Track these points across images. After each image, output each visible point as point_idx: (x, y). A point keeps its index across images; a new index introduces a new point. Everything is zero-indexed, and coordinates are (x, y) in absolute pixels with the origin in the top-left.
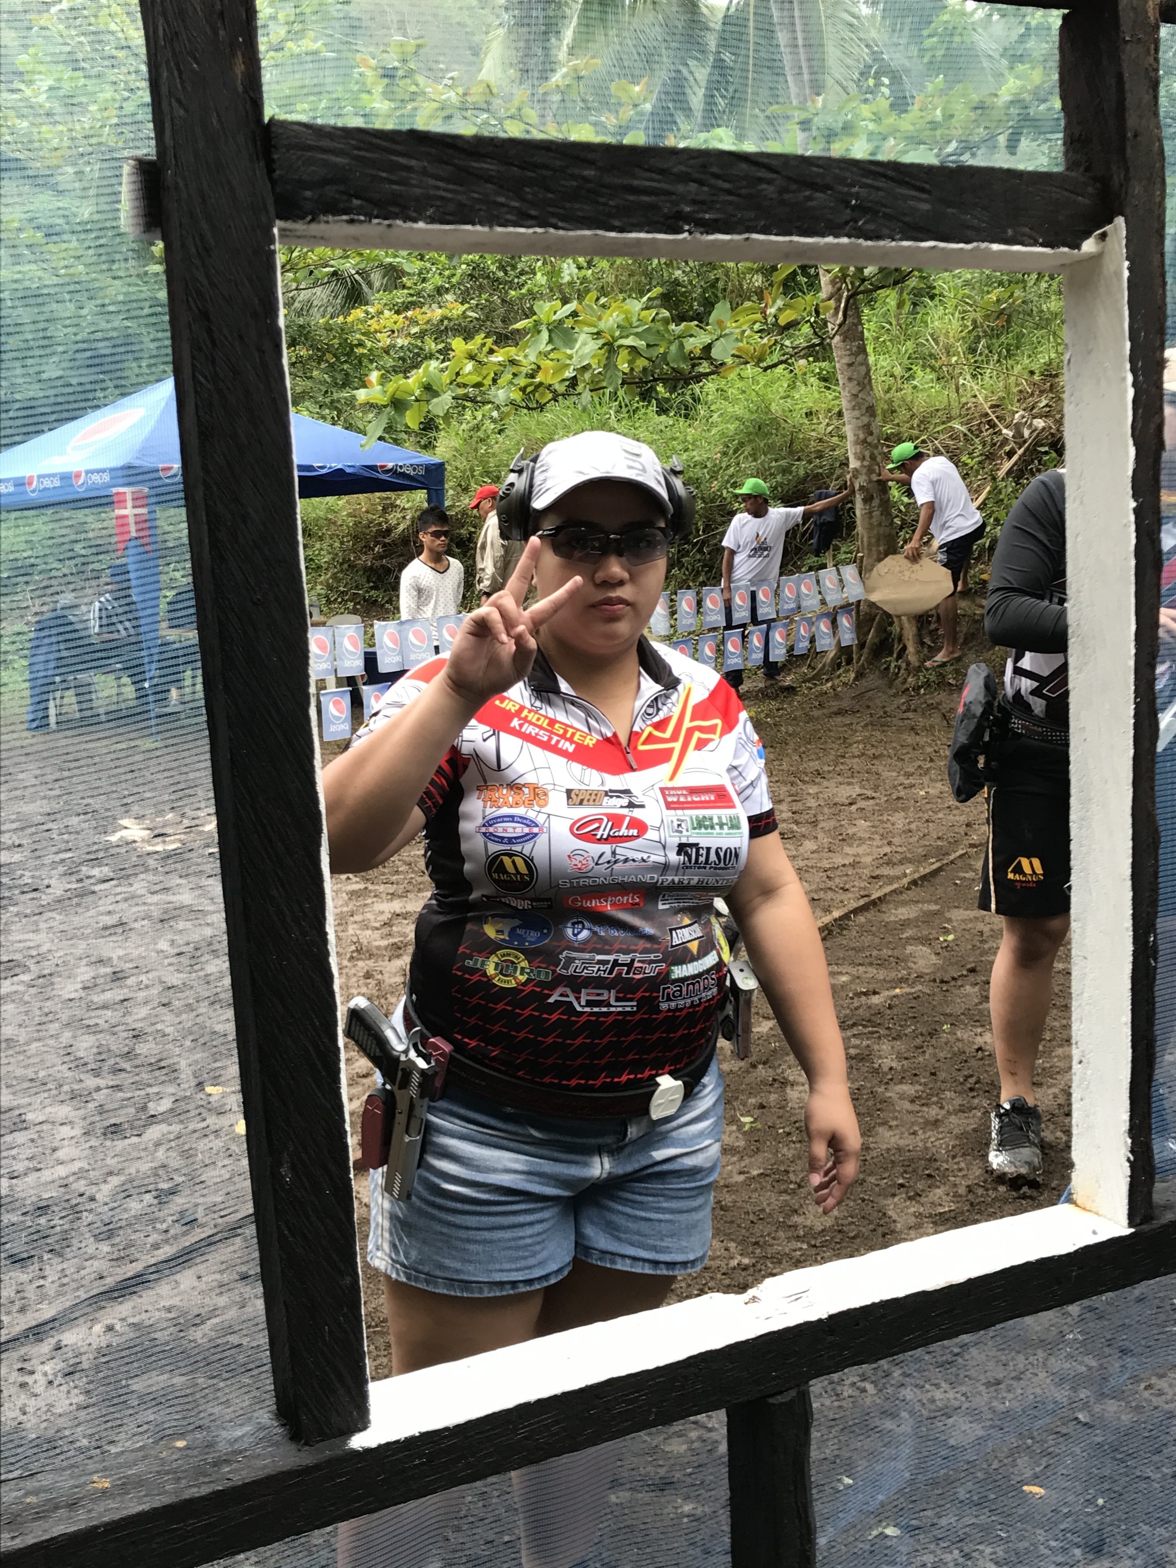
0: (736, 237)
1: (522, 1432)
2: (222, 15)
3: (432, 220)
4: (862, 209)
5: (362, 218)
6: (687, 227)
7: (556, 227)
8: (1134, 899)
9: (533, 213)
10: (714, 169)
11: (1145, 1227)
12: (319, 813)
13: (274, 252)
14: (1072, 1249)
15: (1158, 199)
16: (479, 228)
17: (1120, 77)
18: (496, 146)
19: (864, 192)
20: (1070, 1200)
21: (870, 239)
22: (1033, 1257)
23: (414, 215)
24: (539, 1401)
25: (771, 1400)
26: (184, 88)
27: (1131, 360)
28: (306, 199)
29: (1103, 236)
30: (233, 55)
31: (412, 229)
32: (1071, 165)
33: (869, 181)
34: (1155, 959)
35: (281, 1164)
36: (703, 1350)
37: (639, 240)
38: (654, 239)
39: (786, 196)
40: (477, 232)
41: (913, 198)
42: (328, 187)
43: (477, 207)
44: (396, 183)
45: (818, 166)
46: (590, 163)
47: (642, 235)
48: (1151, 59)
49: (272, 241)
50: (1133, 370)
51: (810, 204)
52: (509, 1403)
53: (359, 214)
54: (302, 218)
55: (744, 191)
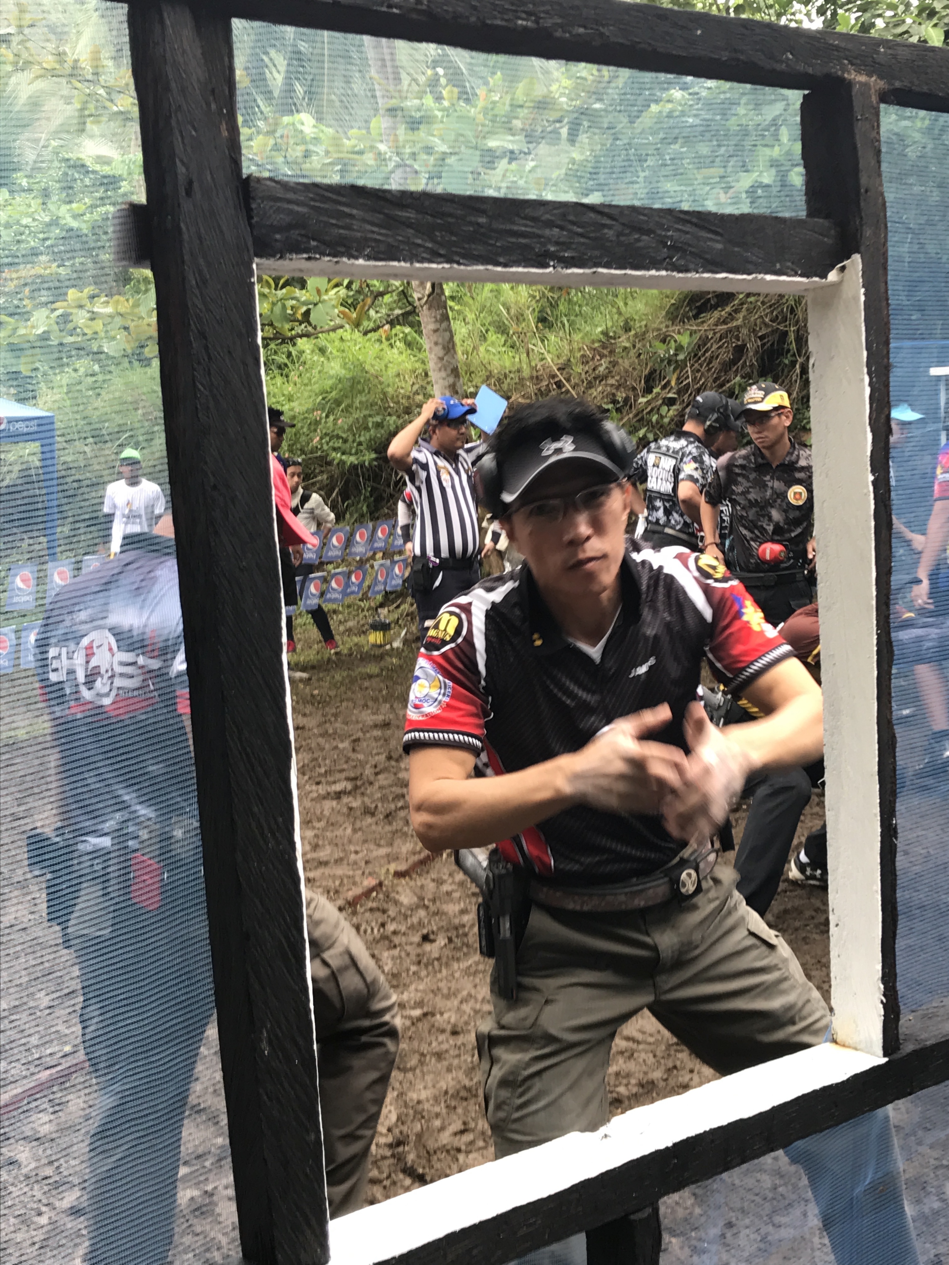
0: (587, 271)
1: (450, 1257)
3: (369, 258)
4: (674, 248)
5: (317, 256)
6: (552, 263)
7: (459, 263)
8: (881, 791)
9: (442, 252)
10: (571, 218)
11: (897, 1056)
12: (290, 742)
13: (254, 284)
15: (883, 240)
16: (402, 264)
17: (854, 147)
18: (414, 198)
19: (676, 235)
21: (682, 272)
23: (356, 253)
25: (632, 1217)
26: (185, 150)
27: (868, 365)
28: (276, 240)
29: (843, 269)
31: (353, 264)
32: (812, 213)
33: (679, 227)
34: (896, 838)
35: (261, 1040)
37: (520, 273)
38: (528, 273)
39: (622, 238)
41: (711, 240)
42: (292, 231)
43: (401, 247)
44: (344, 228)
45: (644, 215)
47: (520, 269)
48: (875, 132)
49: (252, 275)
50: (869, 373)
51: (639, 244)
52: (440, 1233)
53: (315, 253)
54: (273, 256)
55: (592, 235)
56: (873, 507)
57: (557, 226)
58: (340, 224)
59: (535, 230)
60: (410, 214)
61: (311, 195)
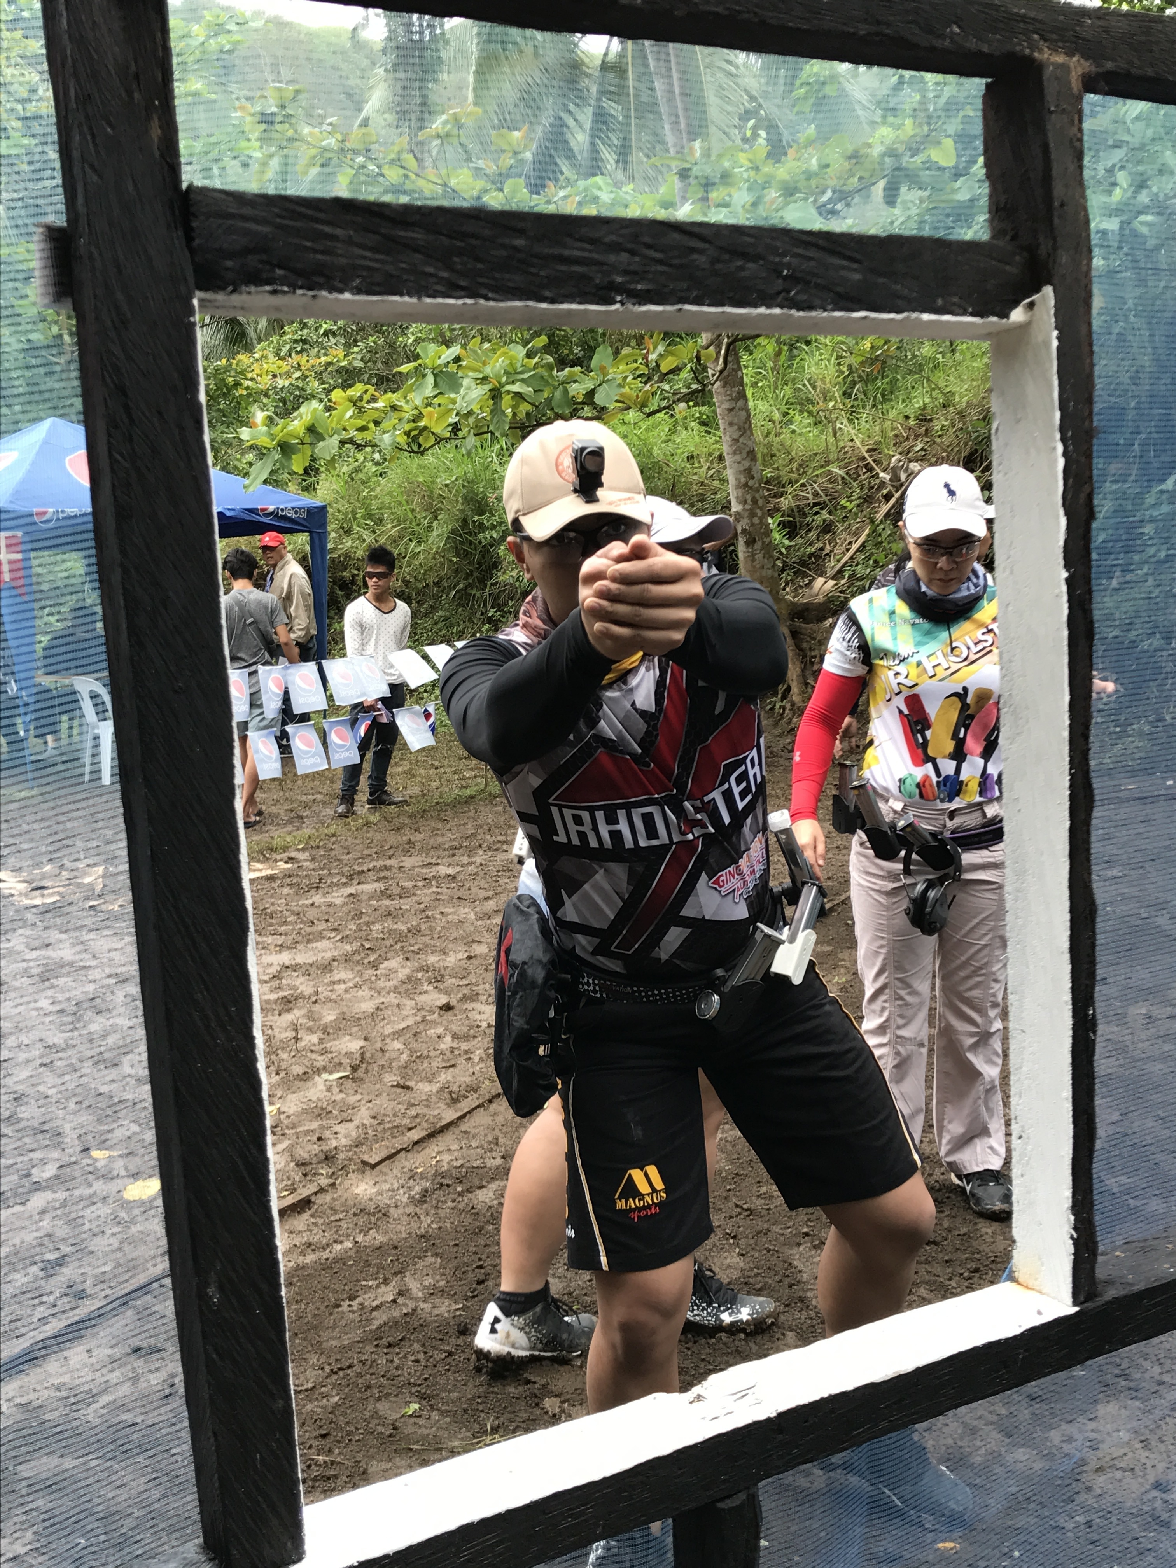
0: (669, 308)
1: (465, 1556)
2: (137, 76)
3: (358, 291)
4: (793, 279)
5: (286, 289)
6: (619, 298)
7: (487, 298)
8: (1074, 972)
9: (463, 283)
10: (647, 240)
11: (1089, 1305)
12: (245, 910)
13: (194, 324)
14: (1018, 1331)
15: (1084, 269)
16: (406, 299)
17: (1046, 149)
18: (423, 215)
19: (795, 261)
20: (1012, 1278)
21: (803, 309)
22: (980, 1341)
23: (340, 285)
24: (484, 1522)
25: (720, 1505)
26: (97, 152)
27: (1063, 429)
28: (227, 269)
29: (1031, 305)
30: (149, 119)
31: (337, 300)
32: (997, 234)
33: (800, 251)
34: (1095, 1032)
35: (207, 1285)
36: (650, 1457)
37: (570, 311)
38: (586, 311)
39: (718, 266)
40: (405, 303)
41: (844, 268)
42: (250, 257)
43: (405, 277)
44: (322, 252)
45: (749, 235)
46: (521, 232)
47: (574, 306)
48: (1075, 129)
49: (192, 312)
50: (1063, 440)
51: (743, 274)
52: (452, 1525)
53: (283, 285)
54: (223, 288)
55: (676, 261)
56: (1066, 611)
57: (626, 251)
58: (317, 247)
59: (595, 256)
61: (276, 210)
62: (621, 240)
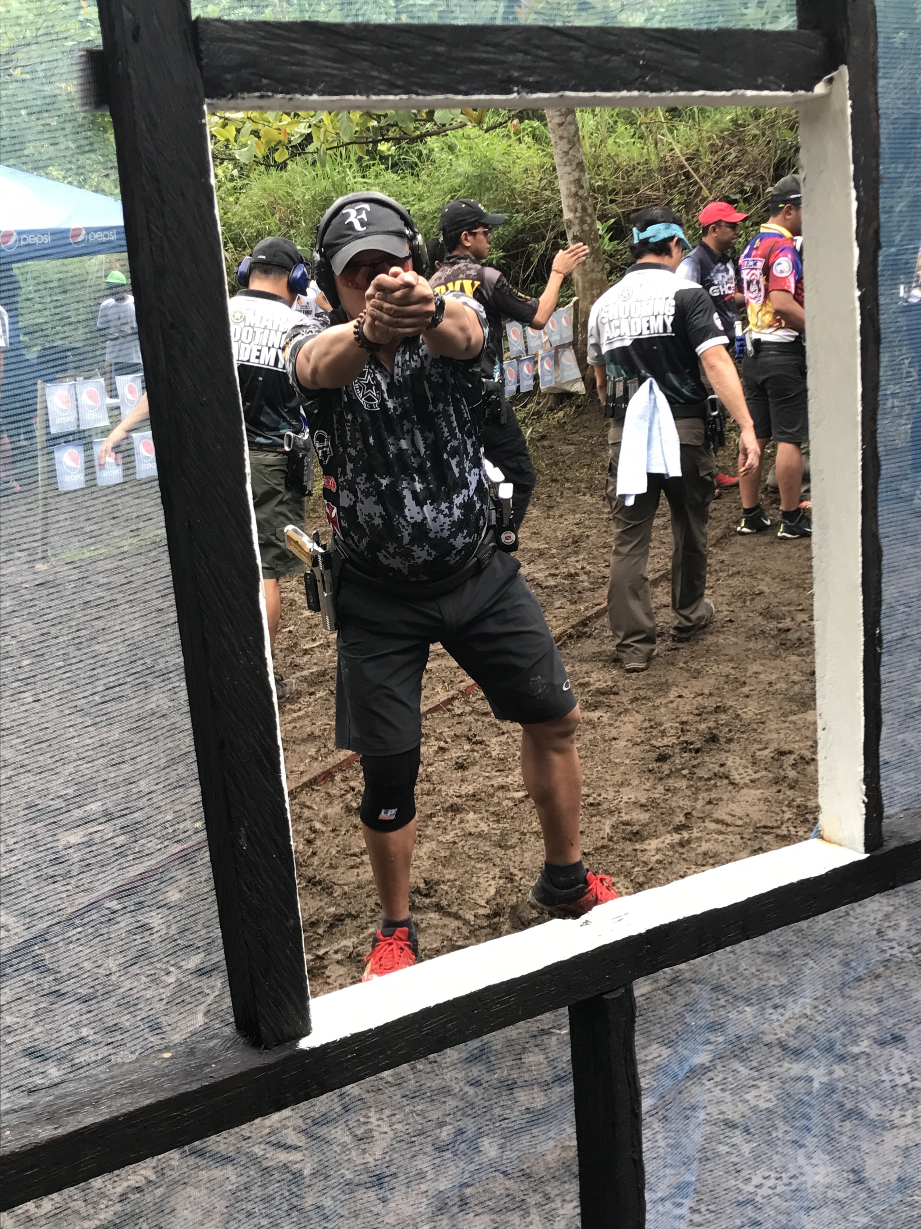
0: (554, 95)
1: (425, 1030)
3: (323, 93)
4: (648, 68)
5: (270, 94)
6: (516, 89)
7: (417, 94)
8: (864, 601)
9: (400, 83)
10: (536, 42)
11: (878, 852)
13: (205, 124)
14: (823, 872)
15: (872, 50)
16: (358, 97)
18: (369, 31)
19: (648, 54)
20: (819, 836)
21: (655, 91)
22: (795, 880)
23: (309, 89)
24: (438, 1006)
25: (605, 996)
27: (855, 179)
28: (227, 81)
29: (831, 80)
31: (307, 101)
32: (803, 25)
33: (653, 45)
34: (881, 647)
35: (238, 837)
36: (555, 961)
37: (479, 101)
38: (492, 100)
39: (590, 60)
40: (356, 101)
41: (686, 57)
42: (243, 71)
43: (357, 80)
44: (296, 64)
45: (613, 35)
46: (441, 41)
47: (482, 97)
49: (203, 116)
50: (856, 187)
51: (609, 65)
52: (416, 1008)
53: (267, 91)
54: (224, 96)
55: (558, 58)
56: (859, 323)
57: (520, 52)
58: (292, 60)
59: (498, 57)
60: (365, 47)
61: (261, 33)
62: (515, 43)
